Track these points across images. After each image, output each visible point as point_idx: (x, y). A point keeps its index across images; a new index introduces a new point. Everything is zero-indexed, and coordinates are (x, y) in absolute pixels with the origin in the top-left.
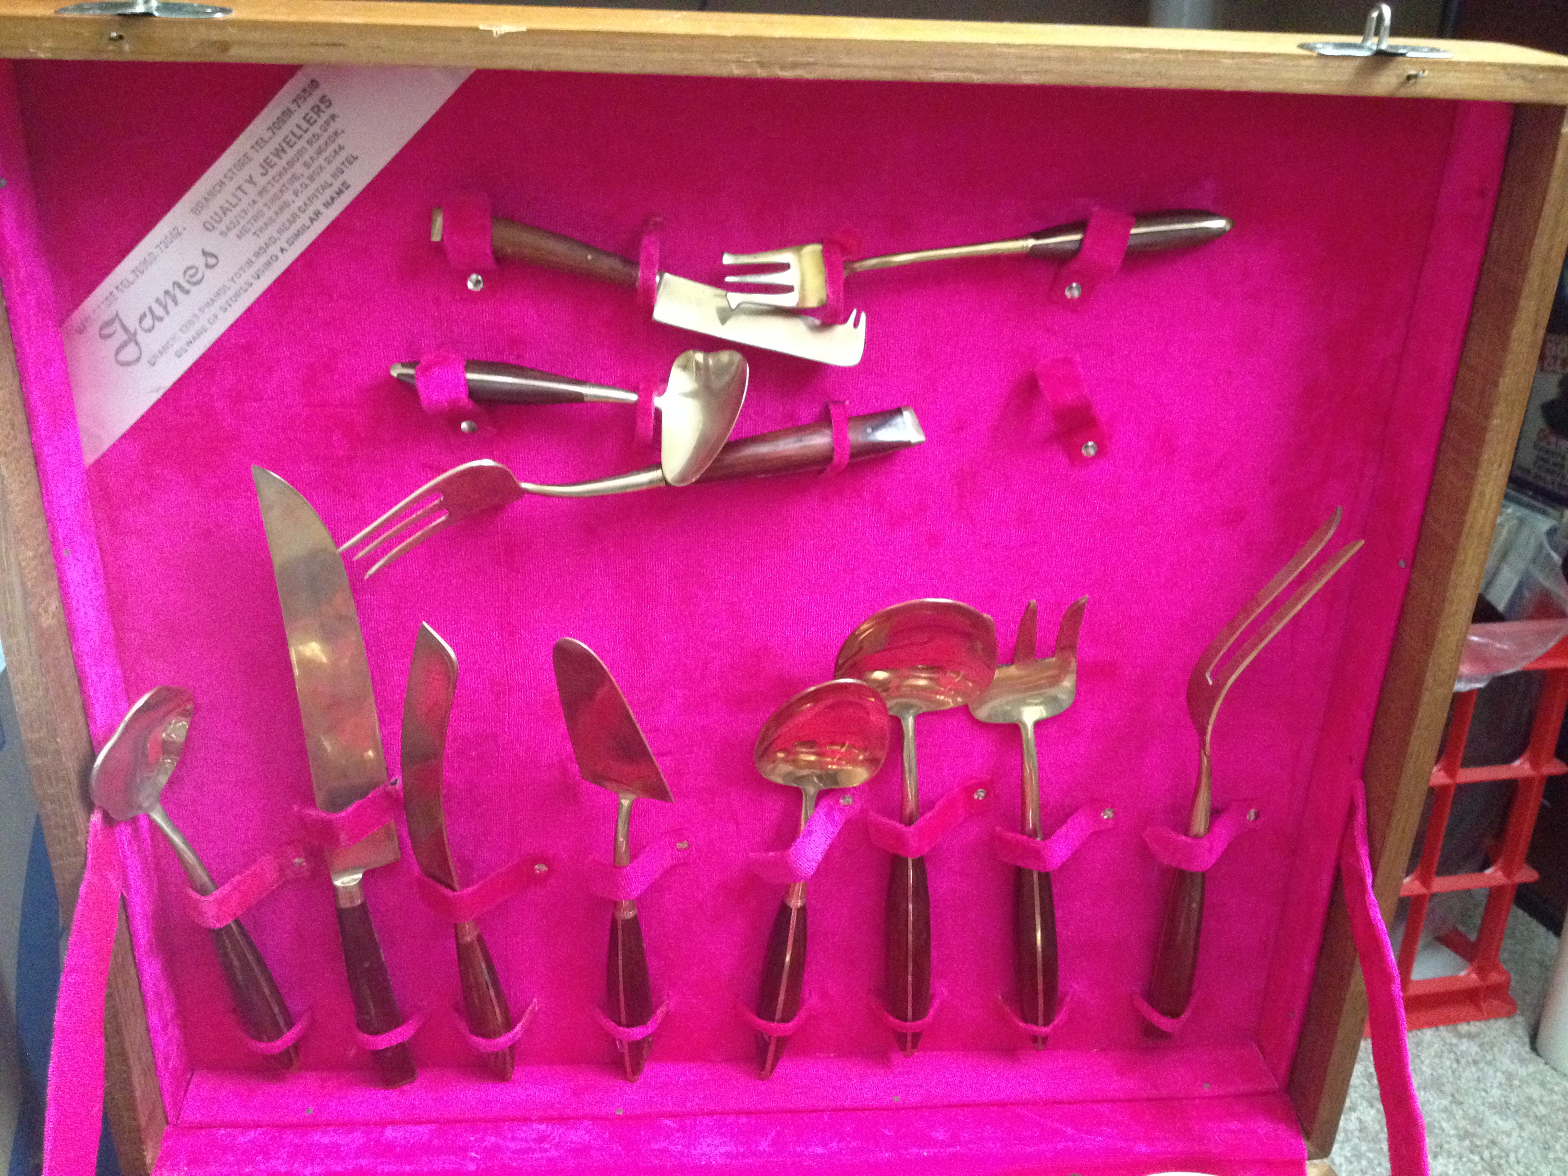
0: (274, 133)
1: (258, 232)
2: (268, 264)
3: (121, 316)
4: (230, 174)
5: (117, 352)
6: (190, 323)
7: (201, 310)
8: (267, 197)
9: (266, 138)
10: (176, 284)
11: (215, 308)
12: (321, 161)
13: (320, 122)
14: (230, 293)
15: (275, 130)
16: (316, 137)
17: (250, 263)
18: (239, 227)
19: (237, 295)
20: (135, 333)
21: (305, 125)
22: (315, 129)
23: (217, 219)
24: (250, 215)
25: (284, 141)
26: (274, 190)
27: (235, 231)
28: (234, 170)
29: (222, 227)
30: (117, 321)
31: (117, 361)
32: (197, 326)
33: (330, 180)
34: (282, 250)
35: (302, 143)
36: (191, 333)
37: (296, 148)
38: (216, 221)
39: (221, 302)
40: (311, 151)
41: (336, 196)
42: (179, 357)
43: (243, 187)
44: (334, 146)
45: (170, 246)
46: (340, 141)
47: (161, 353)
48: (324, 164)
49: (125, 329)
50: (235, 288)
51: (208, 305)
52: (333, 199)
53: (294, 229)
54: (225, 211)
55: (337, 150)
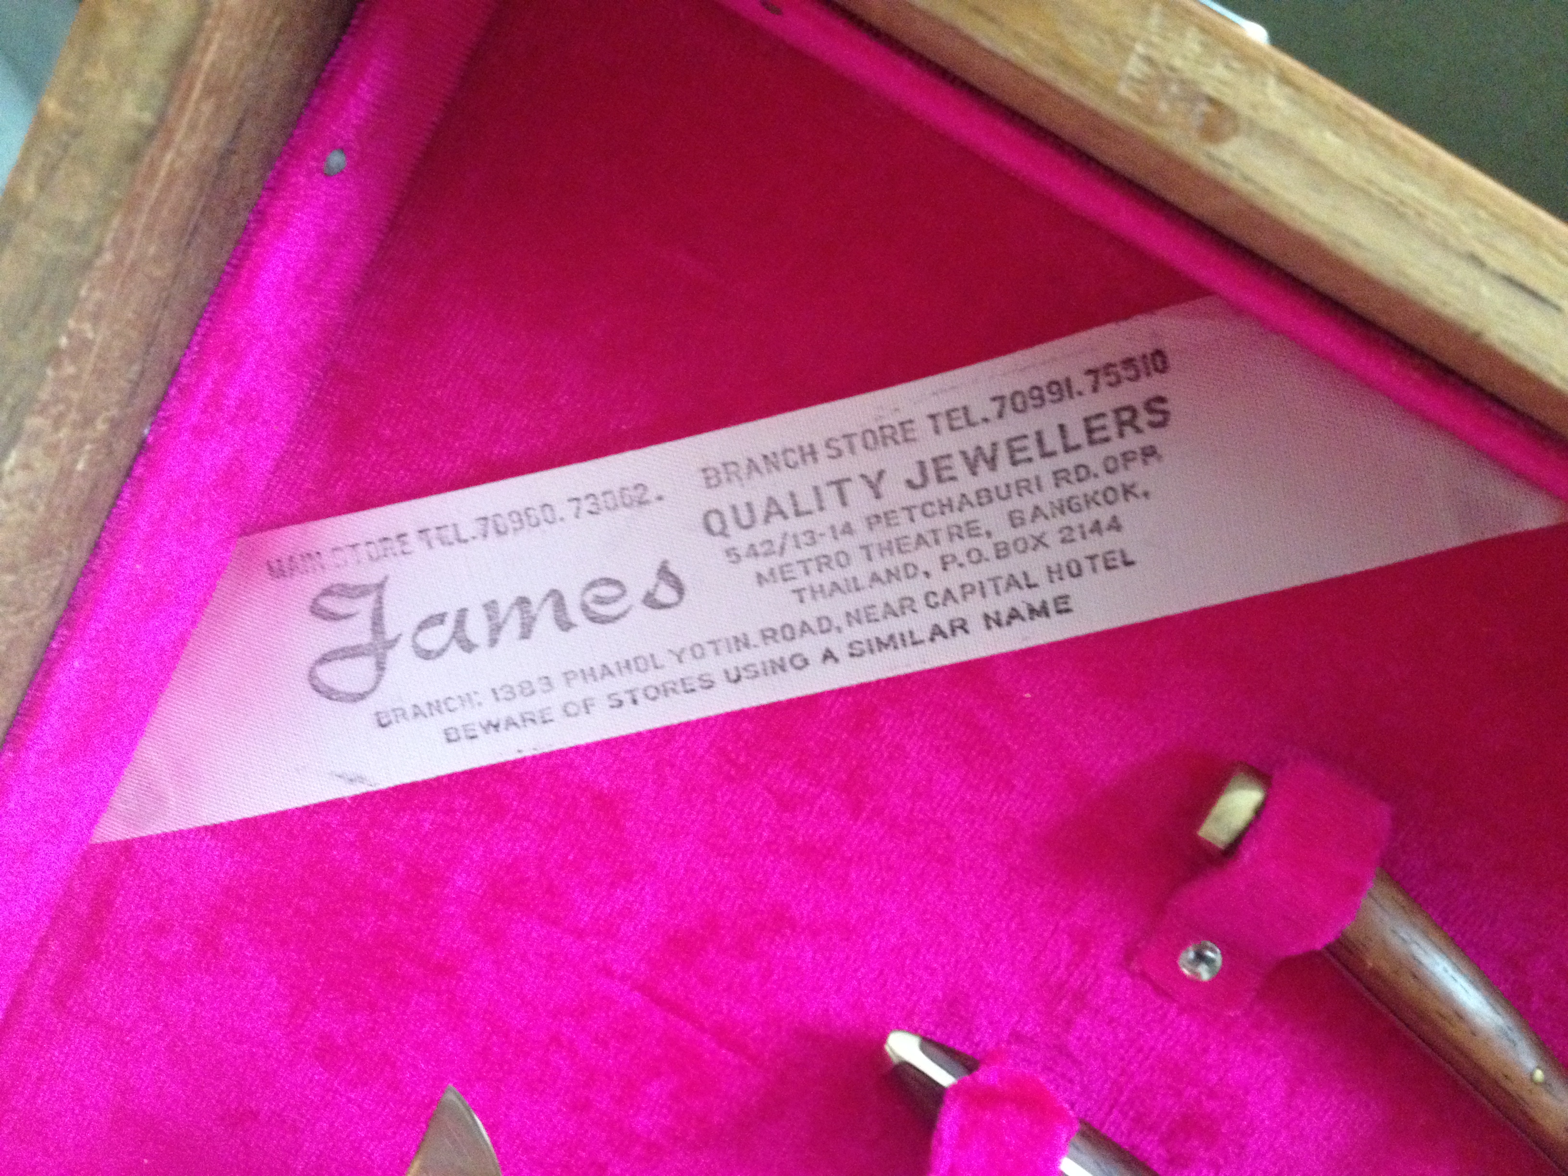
0: (1000, 415)
1: (807, 595)
2: (779, 666)
3: (389, 595)
4: (843, 444)
5: (324, 659)
6: (526, 688)
7: (568, 676)
8: (882, 534)
9: (975, 416)
10: (557, 598)
11: (599, 690)
12: (1050, 527)
13: (1116, 447)
14: (653, 678)
15: (1008, 409)
16: (1083, 472)
17: (742, 642)
18: (775, 561)
19: (664, 690)
20: (392, 644)
21: (1077, 435)
22: (1092, 456)
23: (745, 520)
24: (816, 551)
25: (1010, 442)
26: (907, 529)
27: (763, 565)
28: (857, 442)
29: (740, 539)
30: (371, 599)
31: (312, 676)
32: (534, 704)
33: (1038, 575)
34: (828, 655)
35: (1043, 468)
36: (513, 709)
37: (1024, 471)
38: (738, 521)
39: (620, 684)
40: (1050, 494)
41: (1025, 612)
42: (449, 741)
43: (847, 486)
44: (1103, 514)
45: (605, 516)
46: (1122, 508)
47: (418, 712)
48: (1052, 539)
49: (377, 621)
50: (673, 672)
51: (588, 675)
52: (1014, 615)
53: (883, 629)
54: (773, 509)
55: (1104, 524)
